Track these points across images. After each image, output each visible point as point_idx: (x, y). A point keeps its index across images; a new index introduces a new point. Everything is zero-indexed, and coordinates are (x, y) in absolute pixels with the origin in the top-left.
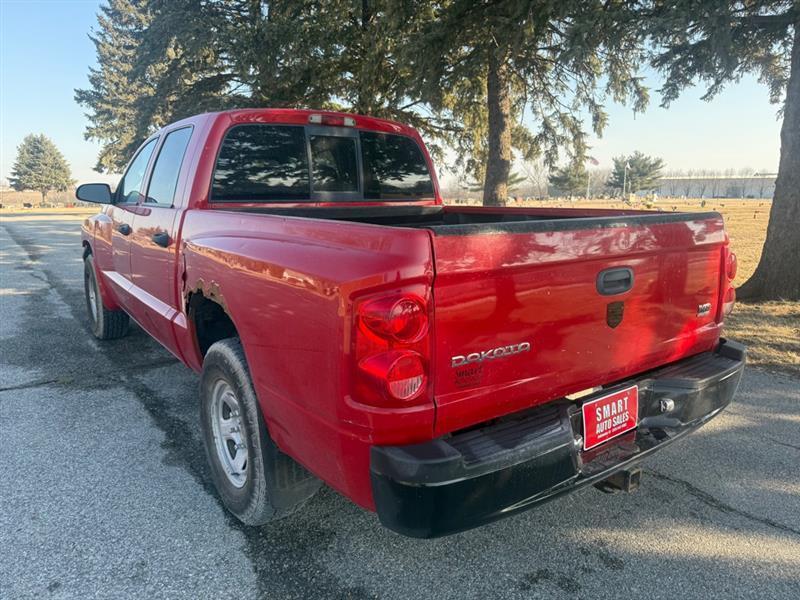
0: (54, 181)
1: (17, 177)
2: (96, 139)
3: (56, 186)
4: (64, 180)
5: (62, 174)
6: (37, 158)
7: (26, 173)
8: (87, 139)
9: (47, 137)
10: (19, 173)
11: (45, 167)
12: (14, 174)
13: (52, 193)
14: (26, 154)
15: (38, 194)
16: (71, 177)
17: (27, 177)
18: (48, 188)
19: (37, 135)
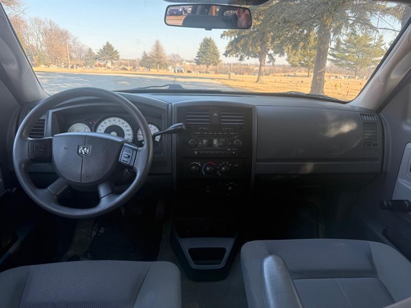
0: (212, 61)
1: (198, 58)
2: (226, 37)
3: (213, 63)
4: (216, 60)
5: (216, 57)
6: (207, 49)
7: (202, 56)
8: (221, 37)
9: (212, 38)
10: (198, 57)
11: (209, 53)
12: (197, 57)
13: (211, 67)
14: (203, 47)
15: (205, 66)
16: (220, 59)
17: (201, 58)
18: (210, 64)
19: (208, 38)
